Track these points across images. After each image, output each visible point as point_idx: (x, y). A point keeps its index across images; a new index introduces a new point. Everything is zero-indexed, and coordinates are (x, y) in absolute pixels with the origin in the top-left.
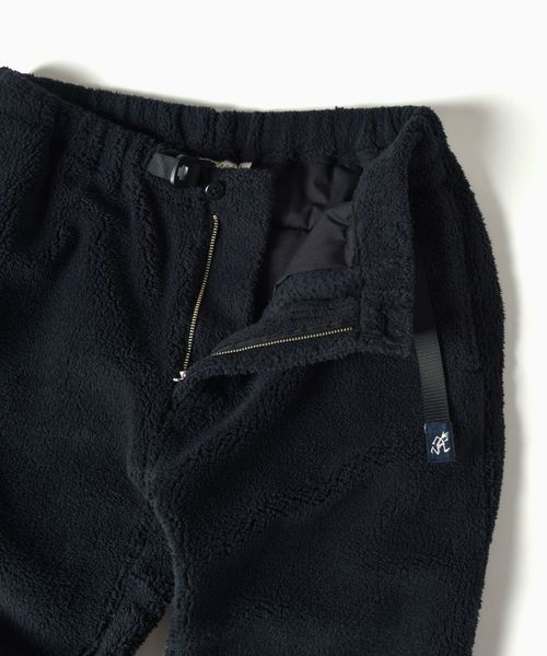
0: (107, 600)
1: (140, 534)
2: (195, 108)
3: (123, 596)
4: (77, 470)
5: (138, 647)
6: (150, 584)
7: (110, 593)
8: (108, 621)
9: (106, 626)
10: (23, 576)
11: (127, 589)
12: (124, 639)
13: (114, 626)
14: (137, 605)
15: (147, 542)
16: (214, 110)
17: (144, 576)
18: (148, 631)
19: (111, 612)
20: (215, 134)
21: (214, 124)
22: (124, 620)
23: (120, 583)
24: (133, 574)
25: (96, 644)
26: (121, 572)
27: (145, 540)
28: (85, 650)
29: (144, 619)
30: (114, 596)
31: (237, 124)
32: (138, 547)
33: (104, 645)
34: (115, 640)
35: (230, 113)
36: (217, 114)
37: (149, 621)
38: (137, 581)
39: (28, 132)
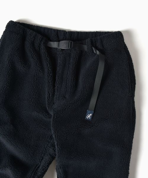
0: (42, 153)
1: (50, 137)
2: (61, 30)
3: (46, 152)
4: (34, 121)
5: (50, 164)
6: (53, 149)
7: (43, 151)
8: (43, 158)
9: (42, 159)
10: (21, 148)
11: (47, 150)
12: (47, 163)
13: (44, 159)
14: (50, 154)
15: (52, 139)
16: (66, 31)
17: (51, 147)
18: (53, 160)
19: (43, 156)
20: (66, 37)
21: (66, 35)
22: (47, 158)
23: (45, 149)
24: (49, 147)
25: (40, 164)
26: (46, 146)
27: (52, 138)
28: (37, 165)
29: (52, 158)
30: (44, 152)
31: (71, 35)
32: (50, 140)
33: (42, 164)
34: (45, 163)
35: (70, 32)
36: (66, 32)
37: (53, 158)
38: (50, 148)
39: (16, 36)
